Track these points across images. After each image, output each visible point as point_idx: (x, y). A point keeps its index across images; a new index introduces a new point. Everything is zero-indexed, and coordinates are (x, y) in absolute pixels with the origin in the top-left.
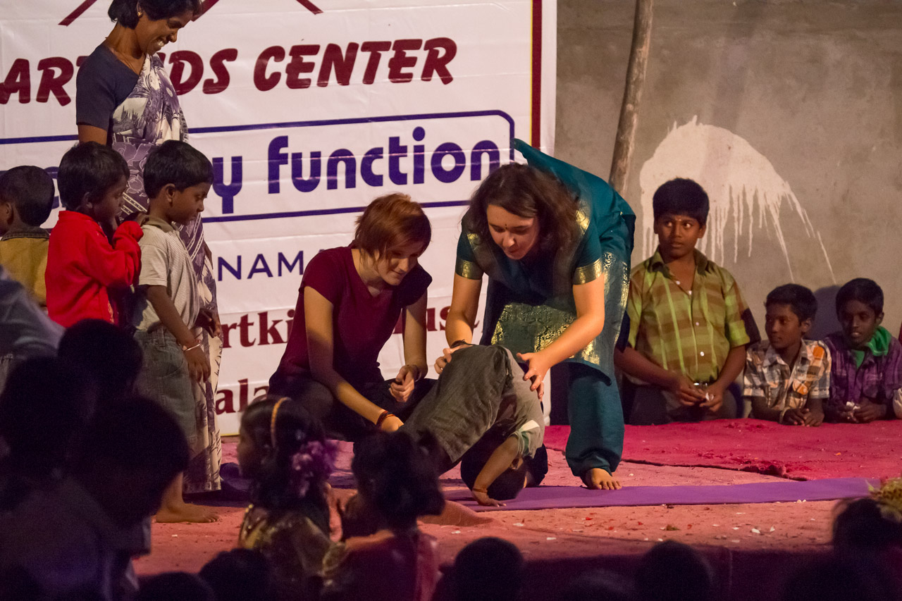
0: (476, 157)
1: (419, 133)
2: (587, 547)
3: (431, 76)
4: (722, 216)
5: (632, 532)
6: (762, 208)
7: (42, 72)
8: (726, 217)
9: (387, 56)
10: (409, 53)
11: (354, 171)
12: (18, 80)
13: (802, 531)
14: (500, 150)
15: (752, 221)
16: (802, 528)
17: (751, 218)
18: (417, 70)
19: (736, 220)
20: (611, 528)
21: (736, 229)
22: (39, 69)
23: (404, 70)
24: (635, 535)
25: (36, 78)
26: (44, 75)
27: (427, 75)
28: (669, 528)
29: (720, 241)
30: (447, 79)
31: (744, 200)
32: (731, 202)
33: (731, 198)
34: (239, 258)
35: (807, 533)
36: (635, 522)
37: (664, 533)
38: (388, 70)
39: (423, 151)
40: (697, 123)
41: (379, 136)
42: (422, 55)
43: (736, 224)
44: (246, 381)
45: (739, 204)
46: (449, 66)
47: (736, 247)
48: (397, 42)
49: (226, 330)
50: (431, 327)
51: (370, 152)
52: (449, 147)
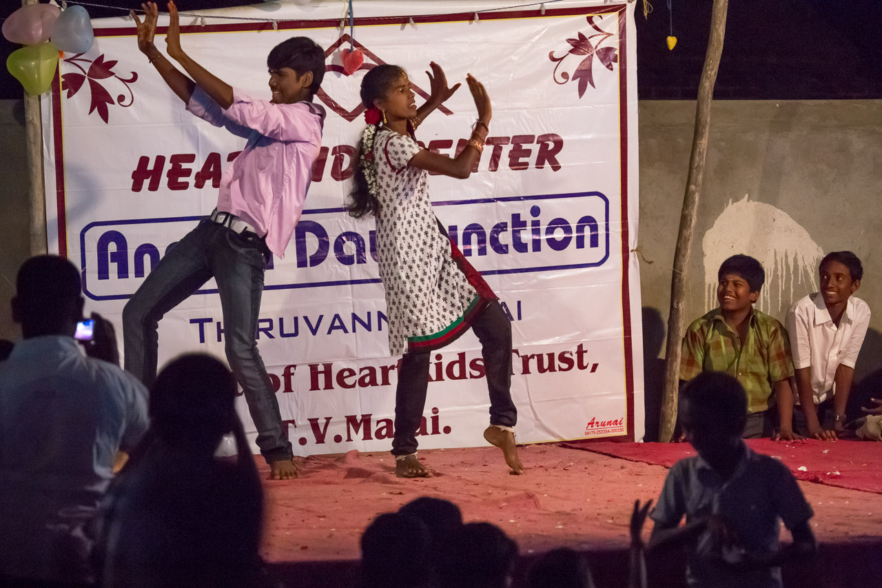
0: (580, 229)
1: (535, 211)
3: (543, 164)
4: (769, 274)
6: (801, 268)
8: (772, 275)
9: (507, 149)
10: (525, 146)
12: (212, 170)
13: (837, 526)
14: (598, 223)
15: (793, 279)
16: (838, 524)
17: (792, 275)
18: (532, 160)
19: (780, 277)
21: (780, 284)
23: (521, 160)
27: (540, 164)
29: (767, 294)
30: (556, 167)
31: (787, 261)
32: (776, 263)
33: (776, 260)
35: (842, 528)
38: (508, 160)
39: (539, 225)
40: (748, 200)
41: (504, 213)
42: (535, 148)
43: (780, 281)
45: (782, 265)
46: (557, 157)
47: (780, 299)
48: (514, 137)
49: (385, 370)
50: (551, 368)
51: (496, 226)
52: (560, 222)
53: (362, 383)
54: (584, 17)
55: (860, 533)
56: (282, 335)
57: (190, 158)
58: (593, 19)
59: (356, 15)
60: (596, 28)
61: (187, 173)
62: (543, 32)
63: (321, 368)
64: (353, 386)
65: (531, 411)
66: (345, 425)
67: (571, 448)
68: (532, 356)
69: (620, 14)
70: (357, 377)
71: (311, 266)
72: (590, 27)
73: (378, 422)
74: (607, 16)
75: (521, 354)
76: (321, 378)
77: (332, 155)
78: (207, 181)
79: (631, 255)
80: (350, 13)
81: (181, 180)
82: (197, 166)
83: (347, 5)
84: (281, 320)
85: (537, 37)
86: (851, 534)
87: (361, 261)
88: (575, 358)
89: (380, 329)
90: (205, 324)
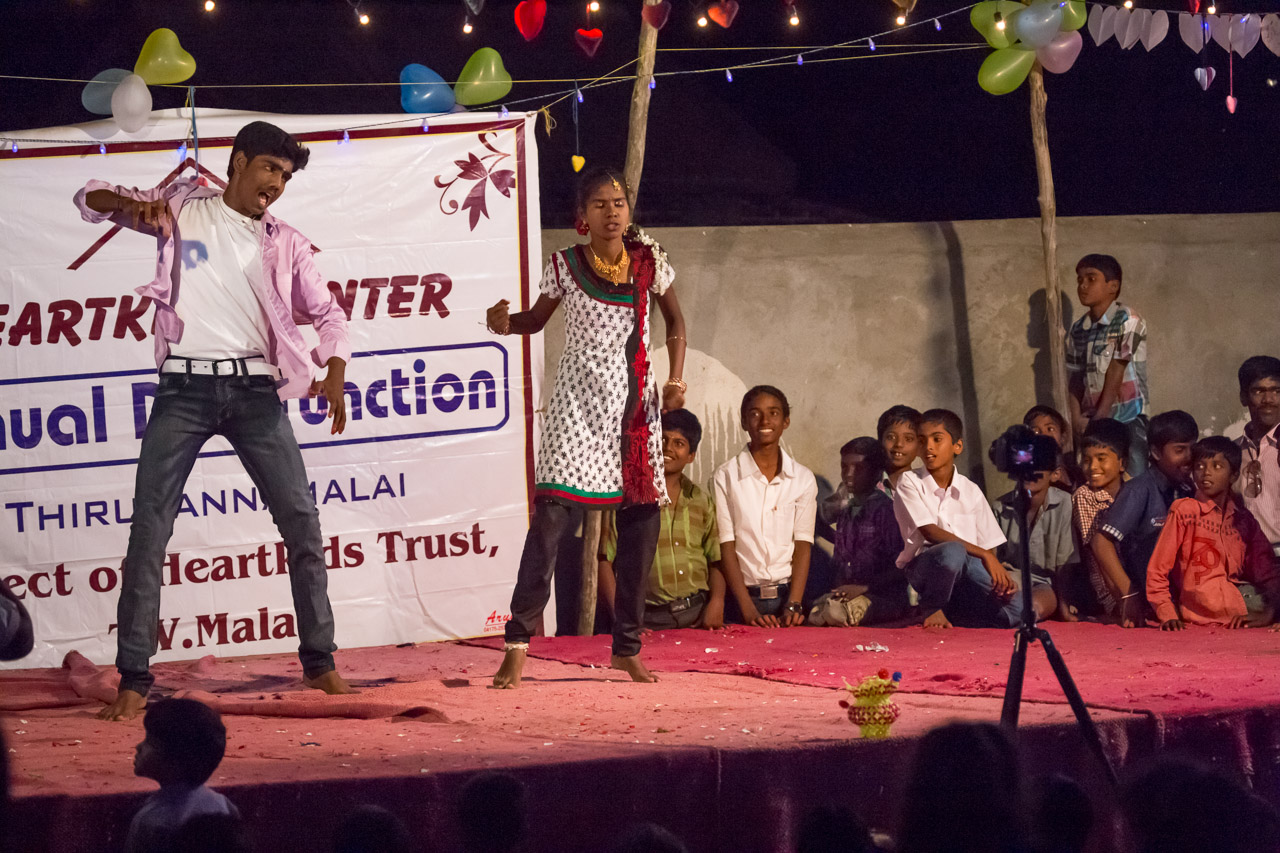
0: (473, 386)
1: (419, 366)
2: (583, 751)
3: (429, 310)
5: (625, 736)
7: (52, 314)
9: (385, 292)
10: (407, 289)
11: (359, 403)
12: (29, 323)
14: (495, 379)
15: (727, 437)
16: (785, 727)
17: (726, 434)
18: (415, 305)
19: (712, 436)
20: (605, 733)
21: (713, 445)
22: (50, 311)
23: (403, 305)
24: (628, 738)
25: (46, 320)
26: (54, 317)
27: (424, 308)
28: (659, 731)
30: (444, 313)
31: (719, 417)
35: (790, 732)
36: (627, 726)
37: (655, 736)
38: (387, 306)
39: (424, 382)
41: (382, 368)
42: (419, 291)
43: (712, 440)
44: (266, 609)
46: (445, 301)
47: (713, 462)
48: (394, 278)
49: (243, 560)
50: (442, 553)
51: (374, 384)
52: (448, 378)
53: (216, 576)
54: (476, 134)
55: (812, 737)
56: (119, 520)
57: (4, 309)
58: (486, 137)
59: (201, 135)
60: (490, 147)
61: (1, 327)
62: (428, 152)
64: (206, 580)
65: (418, 603)
66: (196, 627)
67: (469, 645)
68: (419, 539)
69: (518, 130)
70: (210, 569)
72: (482, 146)
73: (236, 622)
74: (503, 133)
75: (405, 537)
78: (24, 337)
79: (536, 417)
80: (194, 133)
82: (10, 320)
83: (190, 123)
84: (117, 503)
85: (420, 159)
86: (802, 737)
88: (470, 540)
89: (236, 510)
90: (24, 509)
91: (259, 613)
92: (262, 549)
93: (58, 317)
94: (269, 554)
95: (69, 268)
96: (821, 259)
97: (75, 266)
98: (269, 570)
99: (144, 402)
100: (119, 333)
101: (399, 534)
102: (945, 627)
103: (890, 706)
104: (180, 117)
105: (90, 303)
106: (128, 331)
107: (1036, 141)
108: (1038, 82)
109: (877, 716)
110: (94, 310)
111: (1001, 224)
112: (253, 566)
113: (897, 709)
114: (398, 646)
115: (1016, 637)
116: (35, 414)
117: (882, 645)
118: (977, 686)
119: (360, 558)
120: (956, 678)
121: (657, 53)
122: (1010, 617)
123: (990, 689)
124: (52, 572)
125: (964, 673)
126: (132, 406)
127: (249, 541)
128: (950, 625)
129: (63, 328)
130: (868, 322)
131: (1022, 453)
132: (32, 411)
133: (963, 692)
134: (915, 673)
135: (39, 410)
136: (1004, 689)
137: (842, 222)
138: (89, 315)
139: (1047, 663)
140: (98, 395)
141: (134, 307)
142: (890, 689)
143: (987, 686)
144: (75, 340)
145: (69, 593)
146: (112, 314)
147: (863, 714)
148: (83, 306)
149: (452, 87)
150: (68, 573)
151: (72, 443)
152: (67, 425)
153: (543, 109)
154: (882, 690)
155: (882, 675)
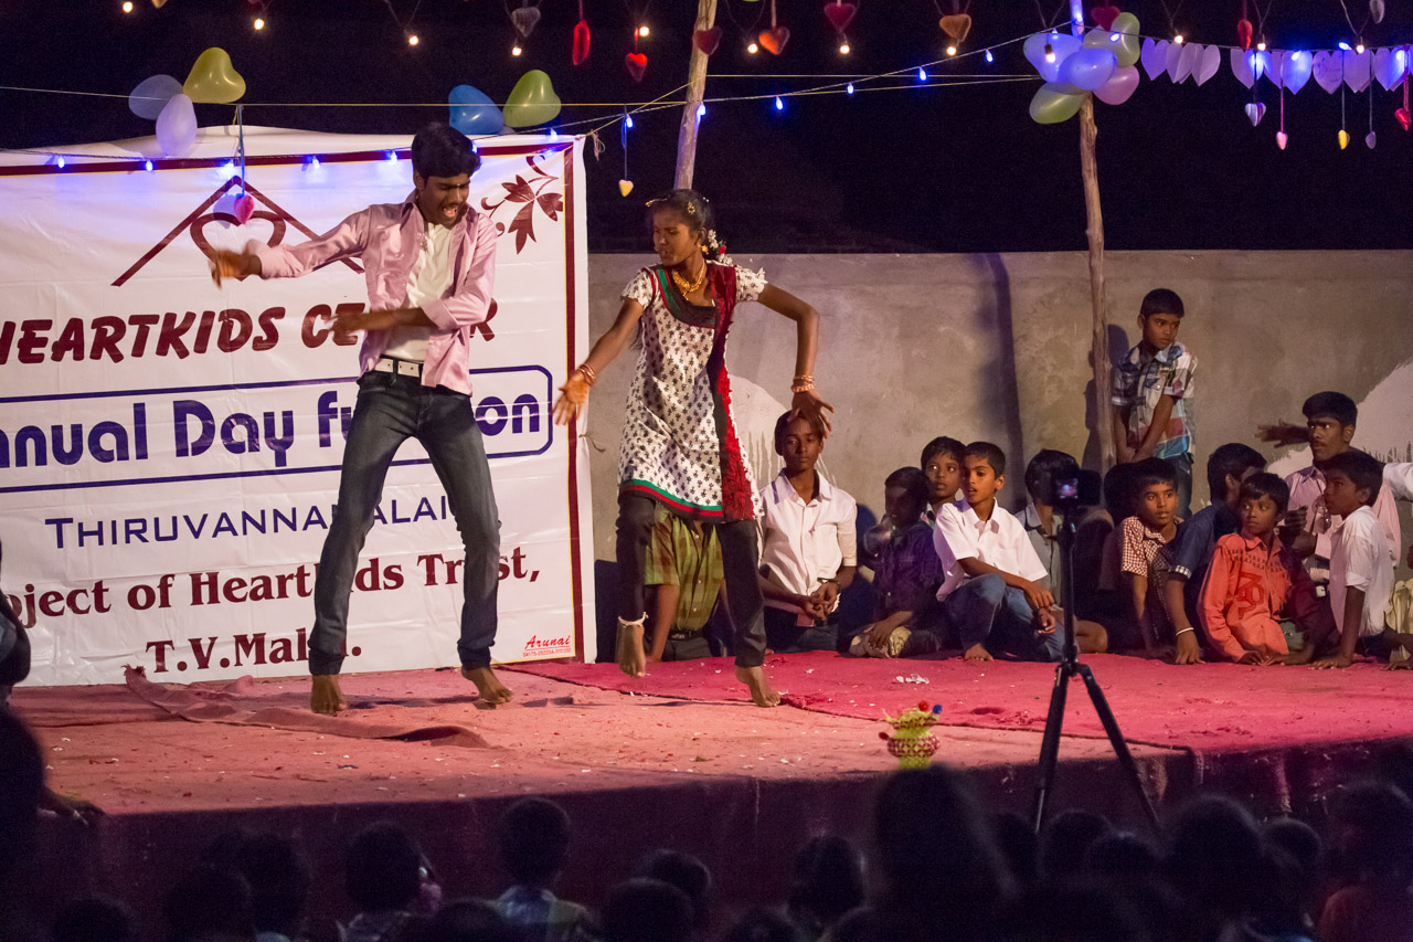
0: (517, 410)
2: (621, 779)
5: (664, 764)
7: (95, 330)
12: (72, 338)
14: (539, 403)
15: (770, 465)
16: (825, 757)
17: (770, 463)
20: (643, 760)
22: (93, 328)
24: (666, 766)
25: (89, 336)
26: (97, 333)
28: (698, 759)
31: (763, 445)
34: (294, 510)
35: (829, 763)
36: (666, 754)
37: (693, 765)
49: (282, 580)
52: (493, 402)
53: (254, 596)
54: (523, 157)
56: (158, 538)
57: (46, 325)
58: (534, 159)
59: (248, 153)
60: (537, 170)
61: (43, 342)
63: (204, 578)
64: (244, 599)
66: (234, 646)
67: (508, 670)
69: (566, 153)
70: (249, 589)
71: (193, 454)
72: (530, 168)
73: (274, 642)
74: (551, 156)
75: (445, 560)
76: (205, 590)
77: (220, 320)
78: (67, 352)
79: (579, 441)
80: (241, 150)
81: (35, 351)
82: (53, 335)
83: (238, 140)
84: (157, 520)
87: (254, 448)
88: (510, 564)
89: (276, 530)
90: (64, 525)
91: (297, 633)
92: (301, 569)
93: (101, 334)
94: (308, 575)
95: (114, 284)
96: (869, 289)
97: (119, 283)
98: (307, 591)
99: (185, 419)
100: (162, 351)
101: (440, 557)
102: (985, 660)
103: (930, 739)
104: (228, 134)
105: (134, 320)
106: (171, 349)
107: (1085, 173)
108: (1088, 115)
109: (917, 749)
110: (137, 326)
111: (1049, 256)
112: (292, 585)
113: (937, 742)
114: (438, 670)
115: (1057, 671)
116: (77, 431)
117: (922, 677)
118: (1017, 719)
119: (399, 580)
120: (996, 711)
121: (707, 78)
122: (1051, 651)
123: (1030, 723)
124: (90, 589)
125: (1005, 706)
126: (173, 424)
127: (288, 561)
128: (991, 658)
129: (106, 344)
130: (914, 353)
131: (1067, 487)
132: (73, 427)
133: (1003, 725)
134: (955, 706)
135: (80, 426)
136: (1044, 723)
137: (889, 252)
138: (132, 332)
139: (1087, 697)
140: (140, 412)
141: (177, 324)
142: (930, 721)
143: (1027, 720)
144: (117, 357)
145: (107, 610)
146: (155, 331)
147: (903, 746)
148: (126, 322)
149: (501, 109)
150: (107, 590)
151: (112, 459)
152: (108, 442)
153: (592, 132)
154: (922, 722)
155: (923, 707)
